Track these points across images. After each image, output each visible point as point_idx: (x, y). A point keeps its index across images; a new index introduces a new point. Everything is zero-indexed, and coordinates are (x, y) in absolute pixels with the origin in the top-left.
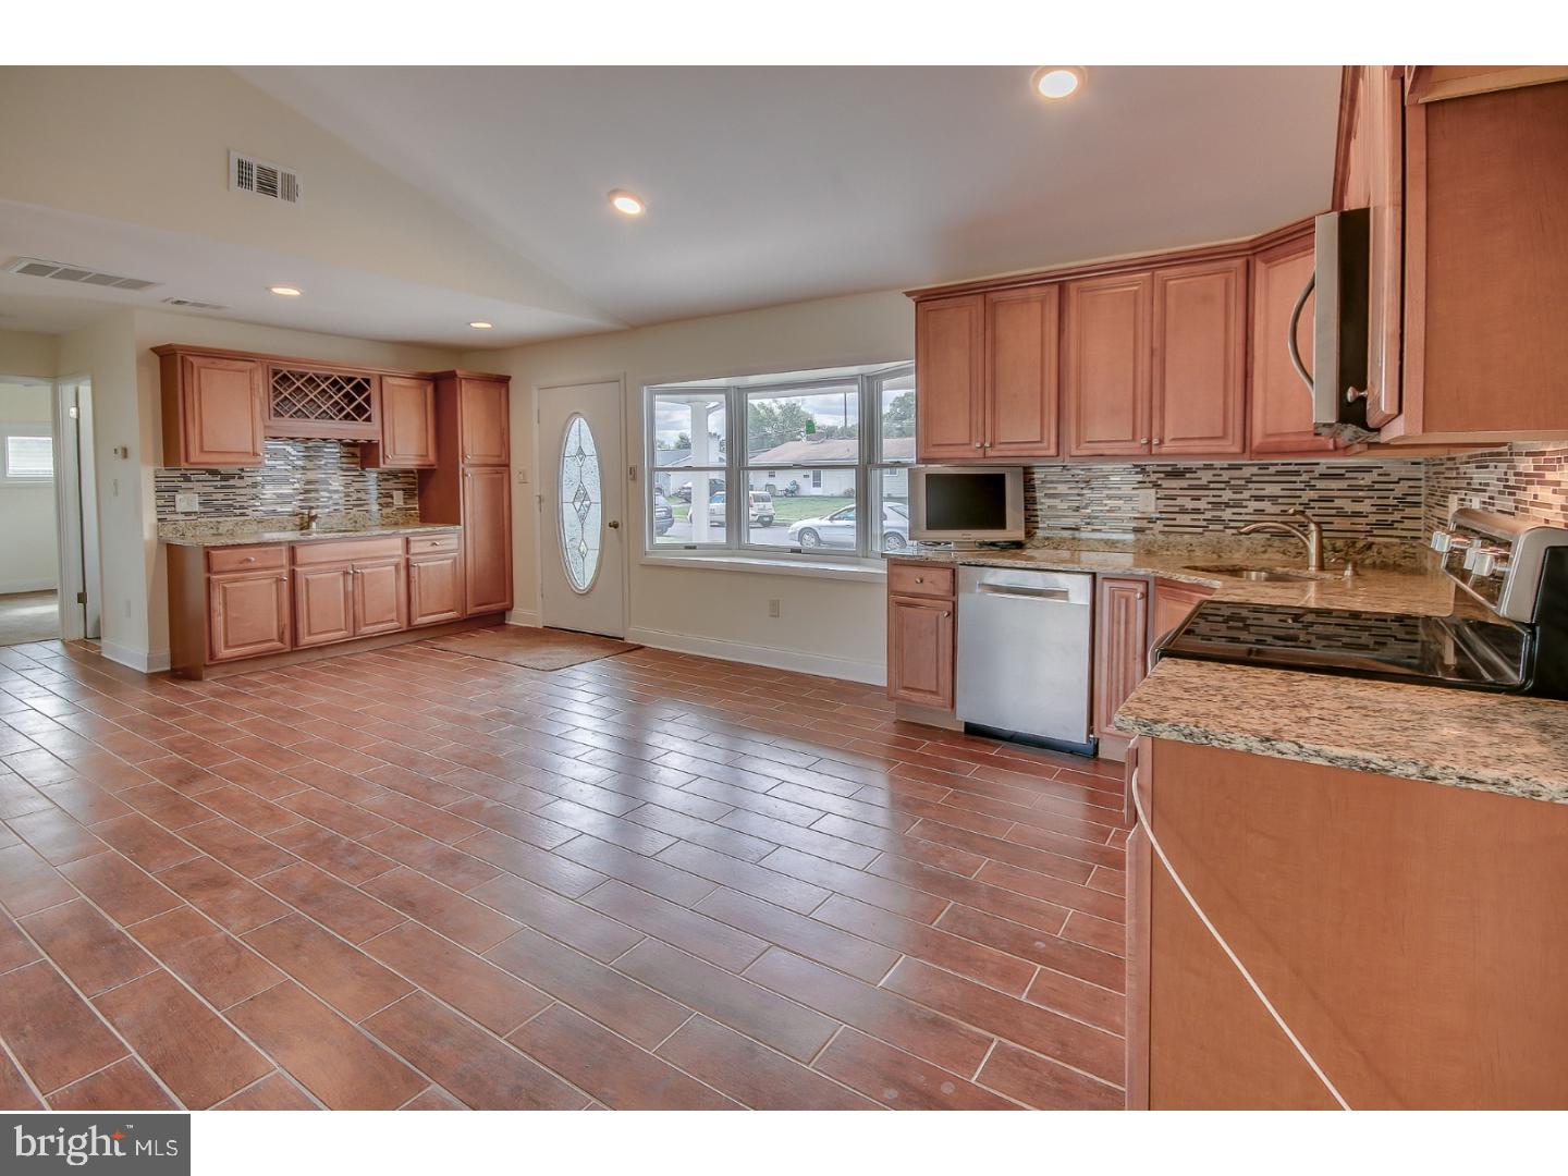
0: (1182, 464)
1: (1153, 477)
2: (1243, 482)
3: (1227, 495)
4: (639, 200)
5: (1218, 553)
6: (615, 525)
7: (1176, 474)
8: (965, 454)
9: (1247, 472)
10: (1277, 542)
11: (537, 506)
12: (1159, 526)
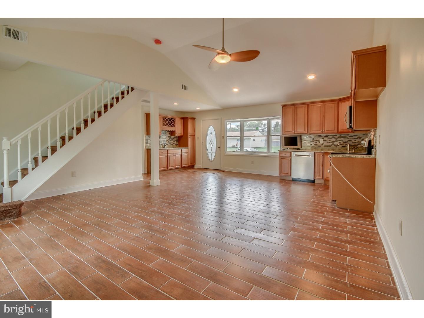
0: (327, 135)
1: (322, 137)
2: (337, 138)
3: (335, 140)
4: (238, 89)
5: (333, 150)
6: (219, 147)
7: (326, 136)
8: (290, 133)
9: (338, 136)
10: (343, 148)
11: (202, 144)
12: (323, 145)
